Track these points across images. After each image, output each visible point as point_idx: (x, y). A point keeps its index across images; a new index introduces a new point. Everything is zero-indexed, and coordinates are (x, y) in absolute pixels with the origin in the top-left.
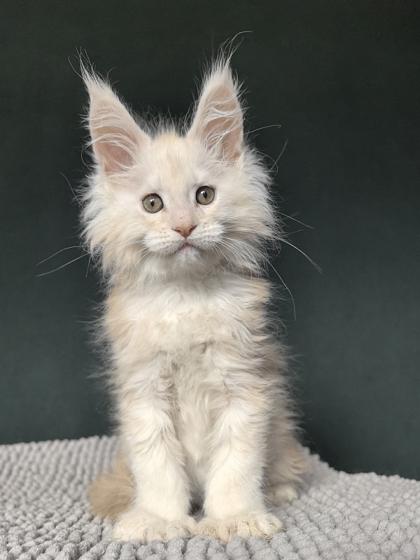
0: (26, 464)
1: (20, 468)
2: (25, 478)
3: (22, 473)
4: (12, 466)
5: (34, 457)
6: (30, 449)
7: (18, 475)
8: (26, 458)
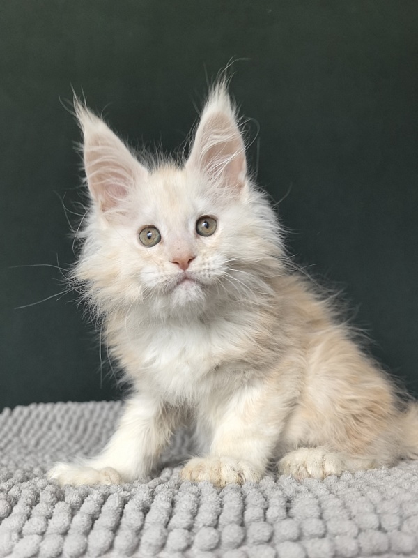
0: (100, 421)
1: (95, 425)
2: (101, 434)
3: (98, 429)
4: (87, 423)
5: (108, 415)
6: (102, 408)
7: (93, 431)
8: (100, 415)
